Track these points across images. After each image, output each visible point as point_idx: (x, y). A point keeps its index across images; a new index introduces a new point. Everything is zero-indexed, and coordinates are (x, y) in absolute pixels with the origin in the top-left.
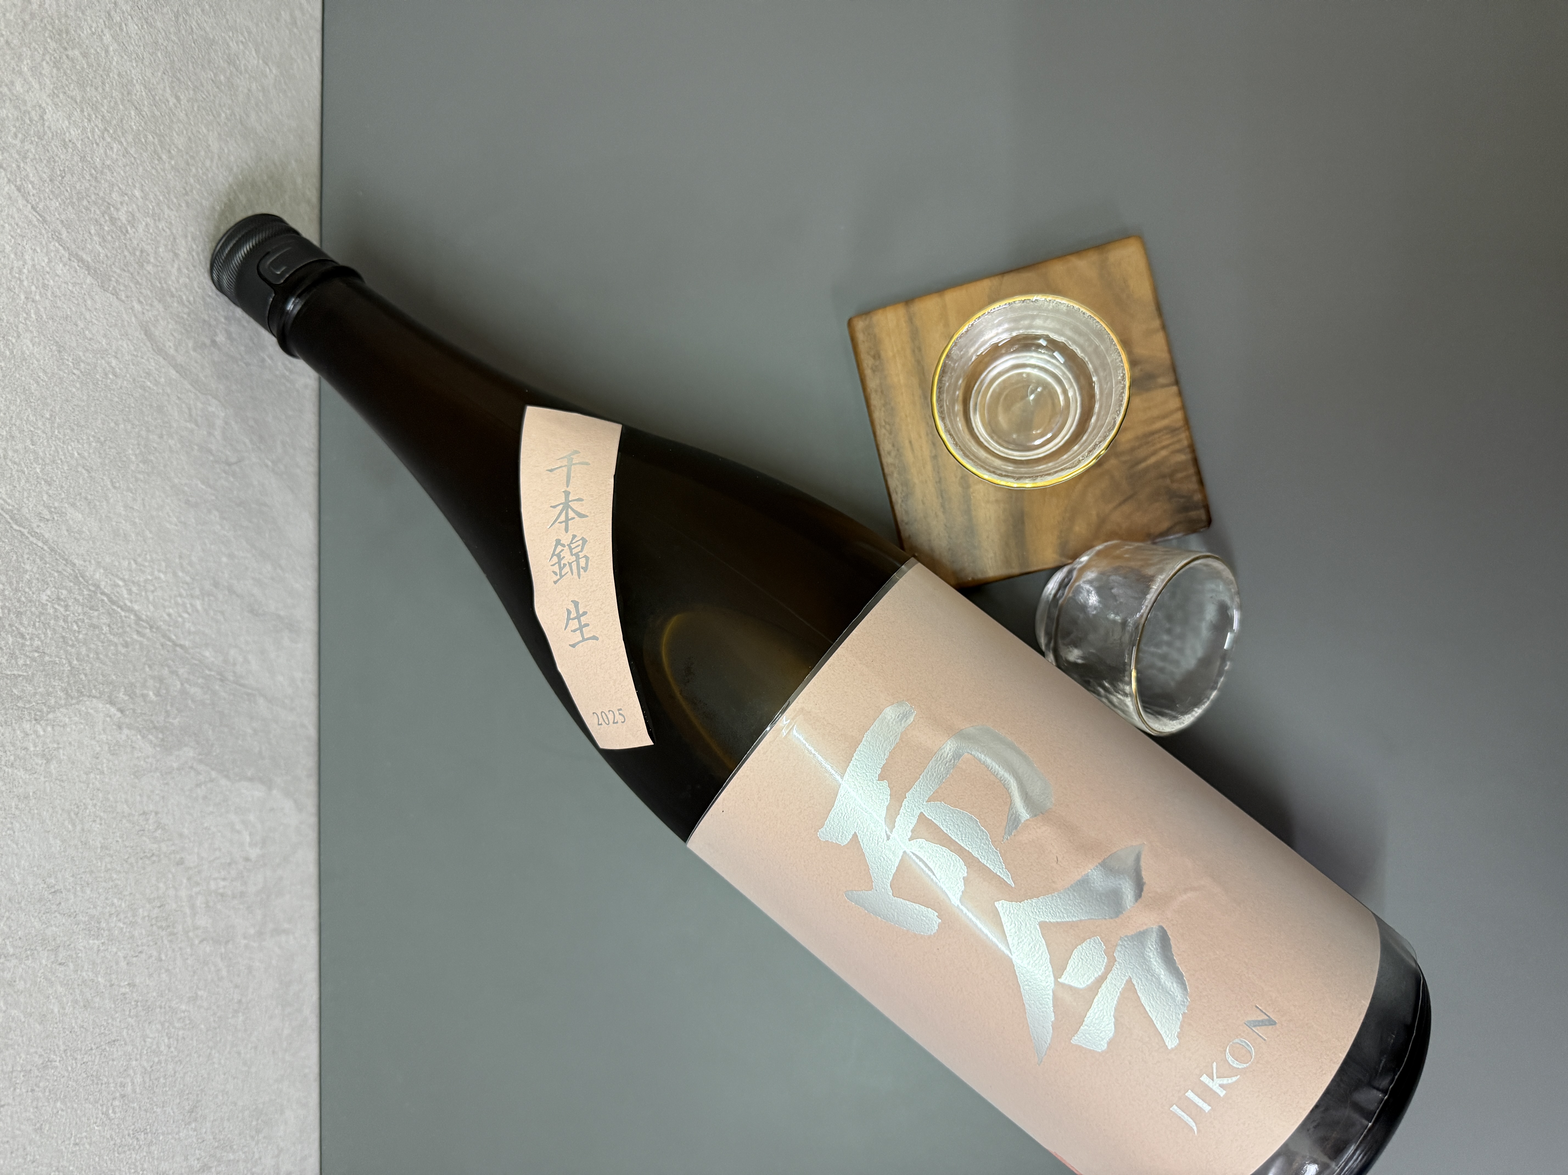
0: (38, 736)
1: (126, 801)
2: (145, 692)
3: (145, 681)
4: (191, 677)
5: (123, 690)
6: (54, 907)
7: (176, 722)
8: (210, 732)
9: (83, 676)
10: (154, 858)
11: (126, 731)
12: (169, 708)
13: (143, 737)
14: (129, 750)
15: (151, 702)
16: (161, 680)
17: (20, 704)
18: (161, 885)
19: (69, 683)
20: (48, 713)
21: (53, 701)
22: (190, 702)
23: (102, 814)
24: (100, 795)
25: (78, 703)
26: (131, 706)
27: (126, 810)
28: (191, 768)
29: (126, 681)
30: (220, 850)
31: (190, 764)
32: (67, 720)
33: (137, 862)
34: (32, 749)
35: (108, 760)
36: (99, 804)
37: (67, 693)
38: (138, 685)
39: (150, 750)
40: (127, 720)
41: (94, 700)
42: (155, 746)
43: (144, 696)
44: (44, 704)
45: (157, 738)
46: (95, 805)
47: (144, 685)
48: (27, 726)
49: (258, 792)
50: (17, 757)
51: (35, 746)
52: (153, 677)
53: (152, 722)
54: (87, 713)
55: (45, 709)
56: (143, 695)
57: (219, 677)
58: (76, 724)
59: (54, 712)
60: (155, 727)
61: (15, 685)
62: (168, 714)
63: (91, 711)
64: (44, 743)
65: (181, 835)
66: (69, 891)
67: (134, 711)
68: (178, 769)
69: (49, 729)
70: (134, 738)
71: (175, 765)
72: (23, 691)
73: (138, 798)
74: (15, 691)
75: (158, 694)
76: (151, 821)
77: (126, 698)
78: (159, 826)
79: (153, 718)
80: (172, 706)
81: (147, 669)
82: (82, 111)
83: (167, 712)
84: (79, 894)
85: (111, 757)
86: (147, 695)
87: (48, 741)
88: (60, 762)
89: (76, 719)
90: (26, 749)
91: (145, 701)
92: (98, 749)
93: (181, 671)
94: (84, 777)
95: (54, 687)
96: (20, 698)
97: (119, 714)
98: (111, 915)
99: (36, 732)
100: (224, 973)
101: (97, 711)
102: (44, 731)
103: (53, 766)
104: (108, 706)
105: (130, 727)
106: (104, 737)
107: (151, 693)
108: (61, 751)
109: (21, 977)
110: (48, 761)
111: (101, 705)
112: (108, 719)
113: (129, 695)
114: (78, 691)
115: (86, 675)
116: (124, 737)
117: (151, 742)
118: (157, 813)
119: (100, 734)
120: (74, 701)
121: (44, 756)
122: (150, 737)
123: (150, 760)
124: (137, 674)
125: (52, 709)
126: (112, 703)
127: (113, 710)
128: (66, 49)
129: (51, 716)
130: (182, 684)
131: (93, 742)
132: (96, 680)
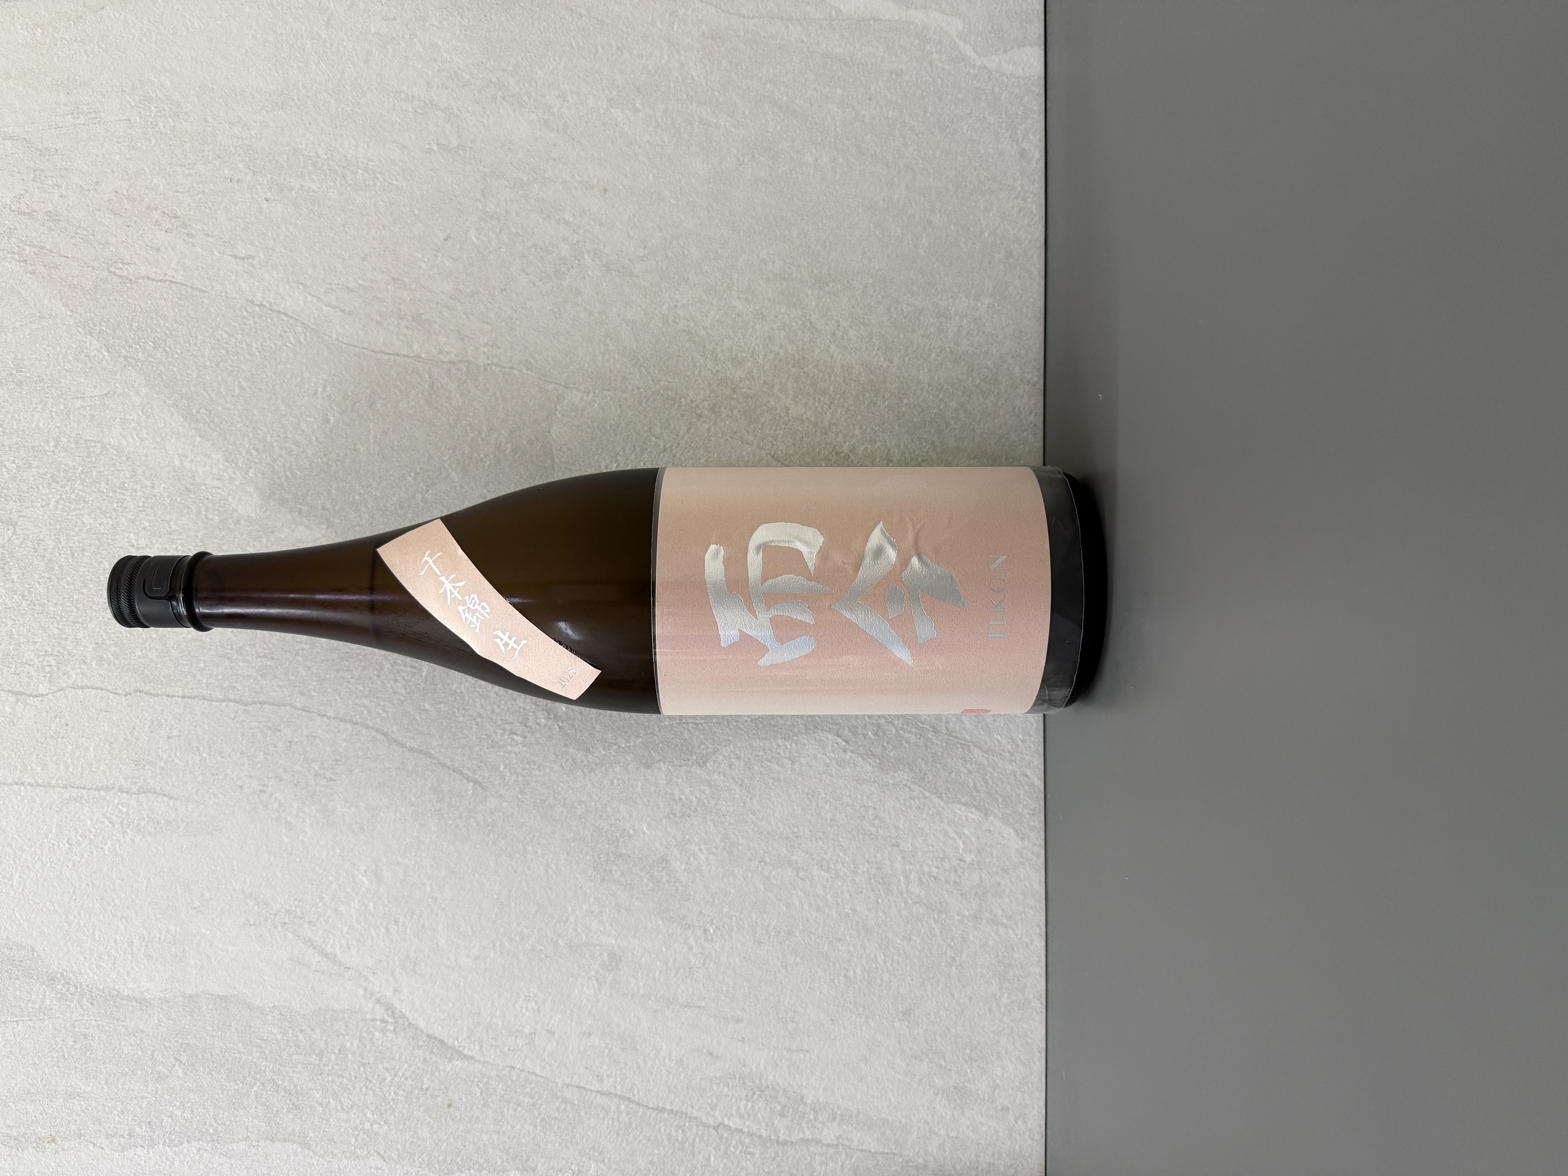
0: (787, 748)
1: (850, 796)
3: (866, 725)
4: (905, 727)
5: (847, 729)
6: (796, 845)
7: (892, 754)
8: (923, 765)
10: (872, 837)
12: (885, 744)
13: (864, 759)
14: (852, 765)
15: (870, 739)
16: (879, 726)
18: (879, 855)
19: (807, 721)
20: (793, 736)
21: (796, 730)
22: (904, 743)
23: (831, 800)
24: (830, 789)
25: (814, 733)
26: (854, 739)
27: (850, 801)
28: (906, 785)
29: (850, 724)
30: (933, 846)
31: (904, 783)
32: (806, 742)
33: (858, 835)
34: (783, 754)
35: (836, 769)
36: (829, 794)
37: (806, 726)
38: (860, 727)
39: (869, 769)
40: (851, 748)
41: (826, 733)
42: (873, 767)
43: (865, 735)
44: (791, 731)
45: (875, 762)
46: (826, 794)
47: (865, 727)
48: (780, 742)
49: (974, 815)
50: (773, 757)
51: (784, 752)
52: (872, 724)
53: (871, 752)
54: (821, 740)
56: (863, 734)
57: (931, 729)
58: (812, 745)
60: (873, 755)
62: (884, 748)
64: (790, 752)
65: (896, 828)
66: (807, 838)
67: (856, 742)
68: (894, 785)
69: (794, 745)
70: (856, 759)
71: (891, 782)
72: (777, 722)
73: (859, 796)
74: (772, 722)
75: (876, 734)
76: (870, 813)
77: (850, 734)
78: (877, 817)
79: (872, 749)
80: (888, 743)
83: (883, 746)
84: (814, 842)
85: (838, 768)
86: (868, 734)
87: (793, 751)
88: (801, 764)
90: (779, 754)
91: (865, 737)
92: (828, 761)
94: (818, 776)
95: (797, 722)
96: (775, 726)
97: (844, 743)
98: (837, 861)
99: (785, 745)
100: (937, 932)
102: (791, 745)
103: (796, 766)
104: (836, 737)
105: (852, 752)
106: (833, 755)
107: (870, 734)
108: (802, 759)
109: (774, 877)
110: (793, 763)
111: (830, 736)
112: (836, 745)
113: (852, 733)
116: (848, 757)
117: (870, 764)
118: (875, 809)
119: (829, 753)
120: (811, 732)
121: (790, 759)
122: (869, 760)
123: (869, 774)
124: (859, 721)
125: (796, 734)
126: (838, 736)
127: (839, 740)
129: (795, 738)
130: (897, 731)
131: (824, 757)
132: (827, 721)
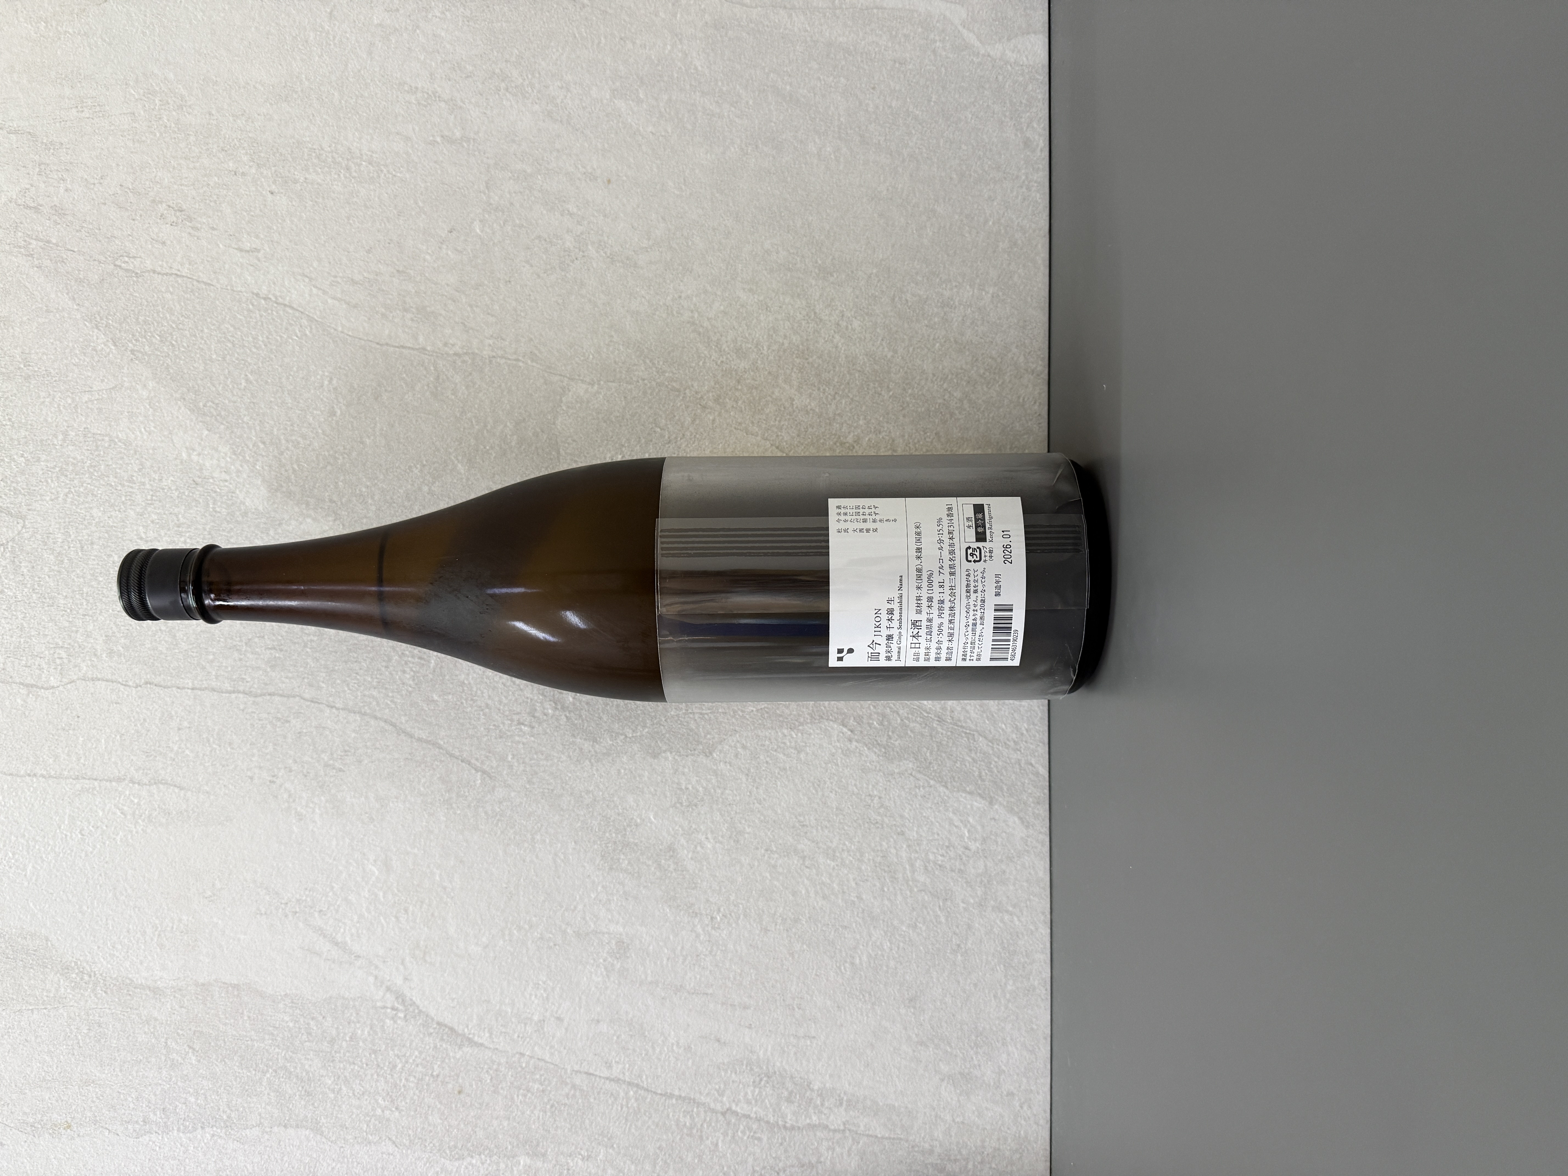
0: (792, 738)
1: (855, 785)
2: (871, 721)
3: (871, 715)
4: (910, 716)
5: (852, 718)
6: (802, 834)
7: (897, 743)
8: (928, 754)
9: (822, 708)
10: (878, 825)
11: (854, 743)
12: (891, 733)
13: (869, 749)
14: (857, 755)
15: (875, 728)
16: (884, 716)
17: (781, 719)
18: (884, 844)
19: (813, 711)
20: (799, 726)
21: (802, 720)
22: (909, 732)
23: (837, 789)
24: (836, 778)
26: (860, 729)
27: (856, 790)
28: (911, 774)
29: (855, 713)
30: (938, 834)
31: (909, 772)
32: (812, 731)
33: (864, 824)
34: (788, 744)
35: (842, 759)
36: (835, 783)
37: (812, 716)
38: (865, 716)
39: (874, 758)
40: (856, 737)
41: (831, 723)
42: (878, 756)
43: (870, 725)
44: (797, 720)
45: (880, 751)
46: (832, 783)
47: (870, 717)
48: (785, 731)
49: (979, 804)
50: (779, 747)
51: (790, 742)
52: (878, 713)
53: (877, 741)
54: (826, 729)
55: (797, 723)
56: (868, 723)
57: (936, 719)
58: (818, 734)
59: (803, 725)
60: (878, 744)
61: (778, 708)
62: (890, 737)
63: (829, 729)
64: (796, 742)
65: (902, 817)
66: (812, 827)
67: (861, 732)
68: (899, 773)
69: (800, 734)
70: (862, 749)
71: (896, 771)
72: (783, 712)
73: (865, 785)
74: (778, 712)
75: (881, 724)
76: (875, 801)
77: (855, 724)
78: (882, 806)
79: (877, 738)
80: (893, 732)
81: (872, 708)
82: (819, 389)
83: (888, 735)
84: (820, 831)
85: (843, 757)
86: (873, 724)
87: (799, 741)
88: (807, 754)
89: (818, 731)
90: (784, 743)
91: (870, 727)
92: (834, 751)
93: (901, 712)
94: (824, 765)
95: (803, 712)
96: (781, 716)
97: (849, 733)
98: (843, 850)
99: (791, 735)
100: (943, 920)
101: (832, 728)
102: (796, 735)
103: (802, 756)
104: (841, 727)
105: (857, 741)
106: (838, 744)
108: (808, 748)
109: (781, 866)
110: (799, 752)
111: (836, 726)
112: (841, 735)
113: (858, 723)
114: (819, 716)
115: (825, 707)
116: (854, 747)
117: (875, 753)
118: (880, 798)
119: (835, 742)
120: (817, 721)
121: (796, 749)
122: (874, 749)
123: (875, 764)
124: (864, 710)
125: (801, 724)
127: (845, 730)
128: (807, 359)
129: (801, 728)
130: (902, 720)
131: (830, 746)
132: (832, 710)
